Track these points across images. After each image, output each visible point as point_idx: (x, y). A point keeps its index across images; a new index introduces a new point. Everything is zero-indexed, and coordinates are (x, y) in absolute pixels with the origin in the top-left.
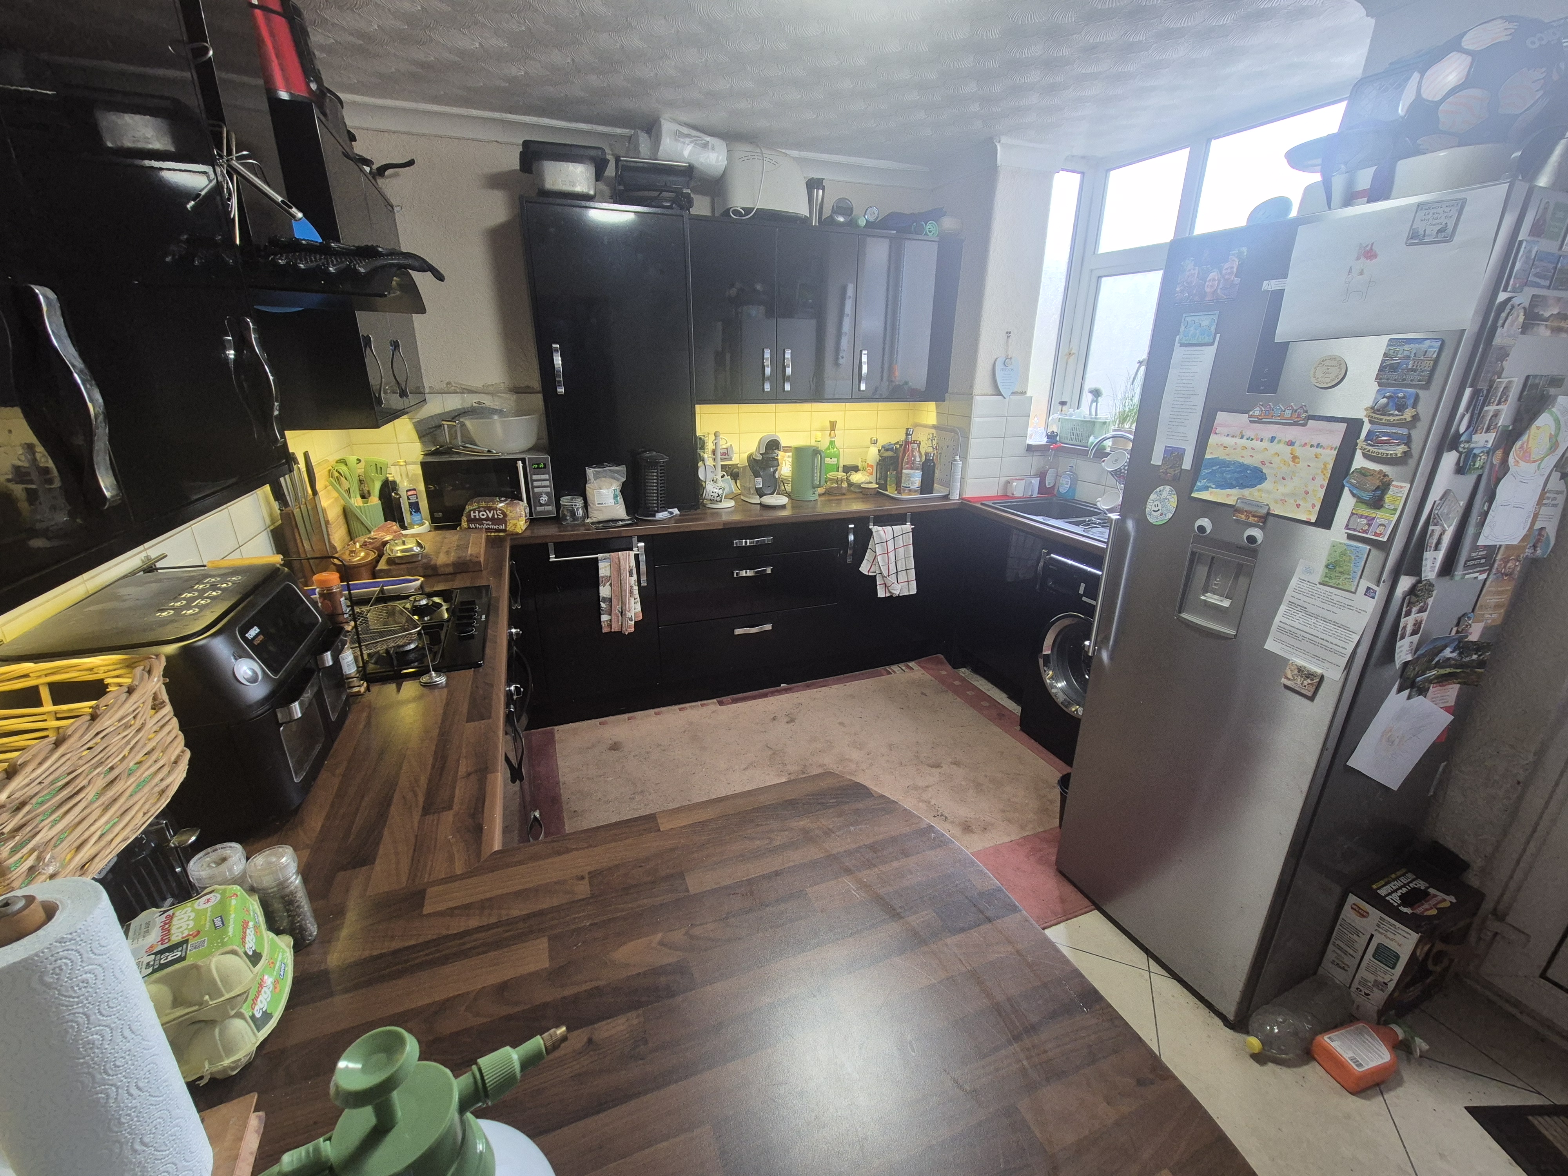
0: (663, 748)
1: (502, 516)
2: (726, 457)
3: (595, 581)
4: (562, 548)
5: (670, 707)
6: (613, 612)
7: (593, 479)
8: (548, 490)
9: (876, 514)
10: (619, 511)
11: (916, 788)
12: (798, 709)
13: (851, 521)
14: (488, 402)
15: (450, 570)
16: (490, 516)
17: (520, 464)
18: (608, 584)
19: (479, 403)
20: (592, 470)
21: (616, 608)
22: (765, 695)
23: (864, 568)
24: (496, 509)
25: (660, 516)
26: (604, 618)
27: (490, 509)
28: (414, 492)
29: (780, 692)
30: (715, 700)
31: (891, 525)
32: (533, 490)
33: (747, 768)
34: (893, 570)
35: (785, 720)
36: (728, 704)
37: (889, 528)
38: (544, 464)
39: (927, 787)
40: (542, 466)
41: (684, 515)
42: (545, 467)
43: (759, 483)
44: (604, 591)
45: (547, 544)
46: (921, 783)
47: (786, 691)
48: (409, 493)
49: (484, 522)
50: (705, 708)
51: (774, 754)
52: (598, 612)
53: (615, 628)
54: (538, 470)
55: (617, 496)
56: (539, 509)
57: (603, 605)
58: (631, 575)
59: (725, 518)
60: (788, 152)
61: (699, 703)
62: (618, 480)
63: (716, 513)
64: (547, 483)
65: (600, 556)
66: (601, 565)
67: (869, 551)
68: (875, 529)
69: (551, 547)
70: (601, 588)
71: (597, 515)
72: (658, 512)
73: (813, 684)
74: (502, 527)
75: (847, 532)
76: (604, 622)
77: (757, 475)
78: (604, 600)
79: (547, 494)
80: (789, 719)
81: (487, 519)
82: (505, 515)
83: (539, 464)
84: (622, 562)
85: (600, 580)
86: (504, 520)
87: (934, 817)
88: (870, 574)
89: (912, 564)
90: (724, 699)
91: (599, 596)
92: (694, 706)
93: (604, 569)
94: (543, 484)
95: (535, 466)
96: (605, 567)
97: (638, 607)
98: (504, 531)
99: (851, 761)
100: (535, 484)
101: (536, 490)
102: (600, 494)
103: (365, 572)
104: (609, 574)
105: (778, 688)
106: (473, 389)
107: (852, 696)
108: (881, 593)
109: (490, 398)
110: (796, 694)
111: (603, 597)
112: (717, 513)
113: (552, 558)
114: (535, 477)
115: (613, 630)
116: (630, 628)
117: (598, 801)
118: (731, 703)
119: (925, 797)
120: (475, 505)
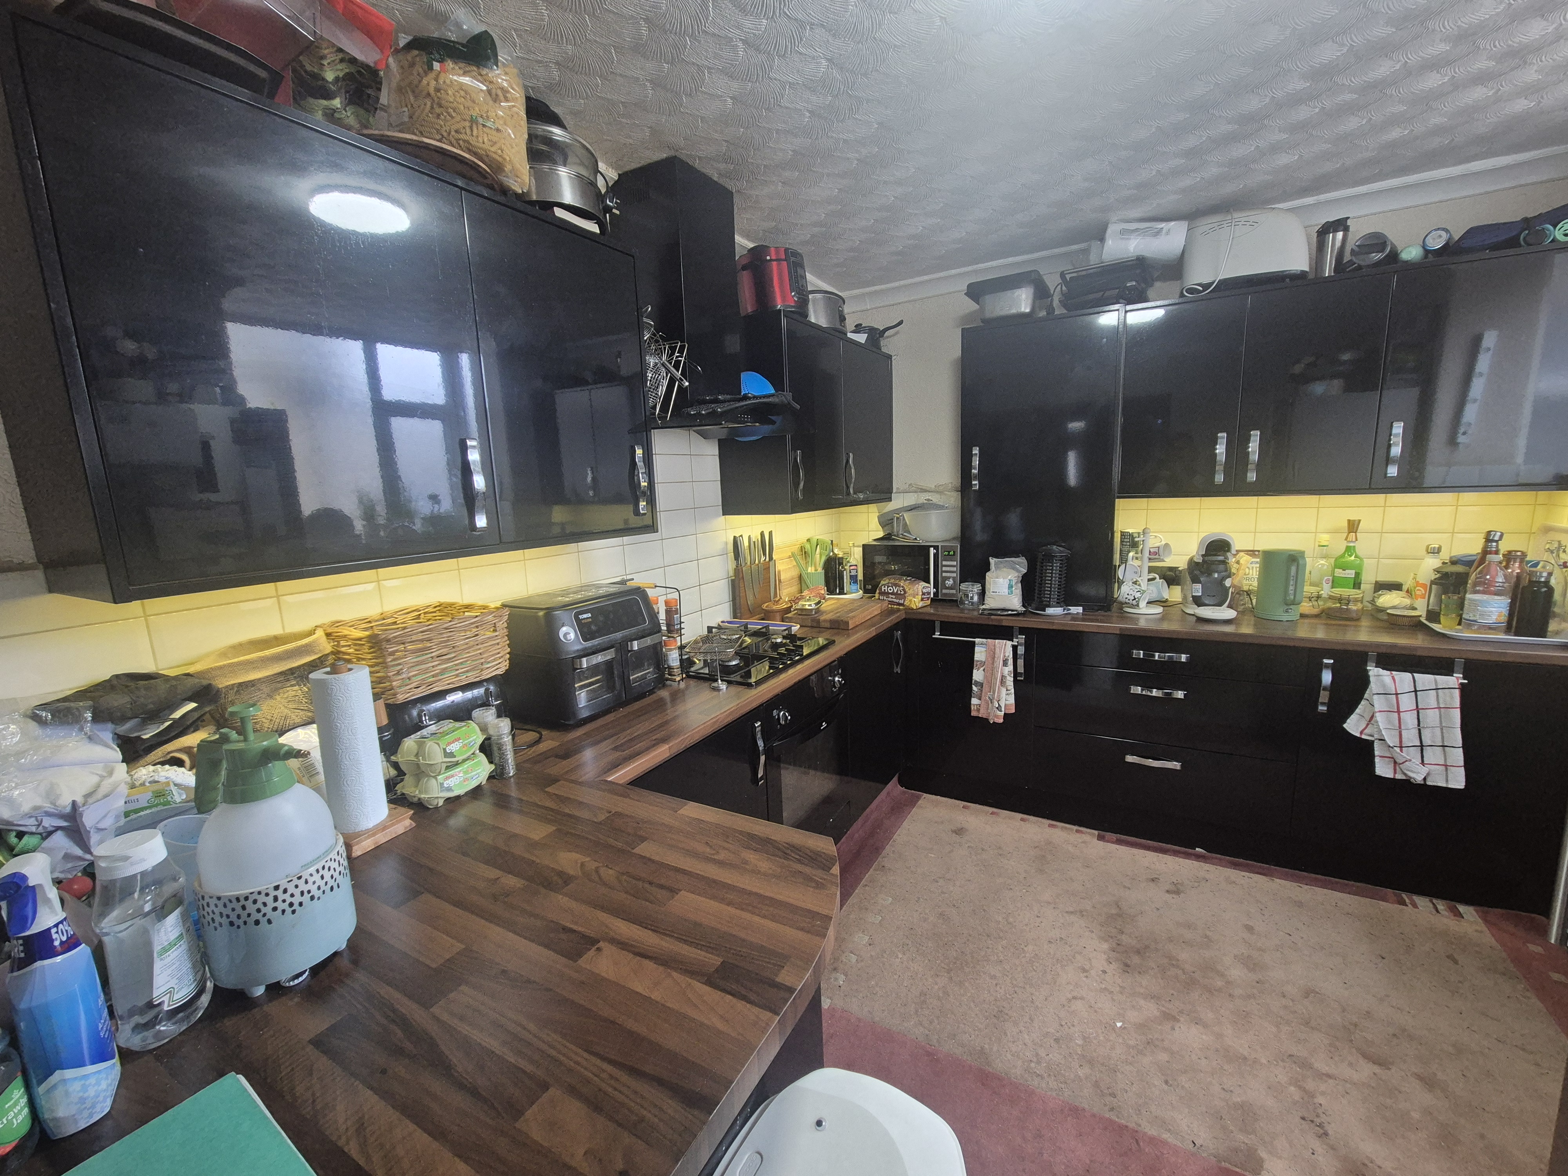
0: (1001, 852)
1: (902, 593)
2: (1157, 556)
3: (969, 664)
4: (948, 627)
5: (1040, 819)
6: (983, 698)
7: (993, 568)
8: (955, 575)
9: (1380, 651)
10: (1015, 602)
11: (1305, 1064)
12: (1196, 884)
13: (1329, 653)
14: (935, 499)
15: (828, 625)
16: (895, 591)
17: (932, 551)
18: (982, 669)
19: (928, 500)
20: (995, 559)
21: (986, 695)
22: (1164, 851)
23: (1353, 725)
24: (899, 586)
25: (1054, 611)
26: (974, 701)
27: (896, 585)
28: (855, 567)
29: (1187, 856)
30: (1096, 832)
31: (1411, 672)
32: (942, 574)
33: (1072, 913)
34: (1410, 737)
35: (1167, 887)
36: (1108, 841)
37: (1408, 676)
38: (954, 552)
39: (1329, 1076)
40: (952, 553)
41: (1086, 615)
42: (954, 555)
43: (1197, 590)
44: (978, 675)
45: (934, 622)
46: (1321, 1064)
47: (1198, 857)
48: (852, 568)
49: (890, 596)
50: (1078, 835)
51: (1120, 915)
52: (969, 694)
53: (982, 714)
54: (949, 557)
55: (1012, 587)
56: (944, 591)
57: (974, 688)
58: (1005, 663)
59: (1142, 624)
60: (1276, 206)
61: (1075, 828)
62: (1018, 571)
63: (1134, 619)
64: (955, 569)
65: (977, 640)
66: (977, 649)
67: (1363, 702)
68: (1373, 671)
69: (937, 625)
70: (975, 671)
71: (991, 603)
72: (1049, 606)
73: (1247, 865)
74: (901, 602)
75: (1320, 667)
76: (974, 705)
77: (1195, 580)
78: (977, 683)
79: (954, 579)
80: (1173, 888)
81: (892, 594)
82: (905, 592)
83: (949, 552)
84: (997, 650)
85: (975, 663)
86: (903, 596)
87: (1303, 1118)
88: (1364, 737)
89: (1456, 737)
90: (1108, 835)
91: (971, 679)
92: (1066, 828)
93: (980, 654)
94: (951, 569)
95: (946, 553)
96: (981, 652)
97: (1011, 700)
98: (902, 605)
99: (1222, 975)
100: (944, 569)
101: (944, 574)
102: (995, 583)
103: (778, 616)
104: (984, 660)
105: (1190, 851)
106: (928, 489)
107: (1300, 904)
108: (1383, 769)
109: (938, 496)
110: (1207, 866)
111: (975, 681)
112: (1131, 618)
113: (937, 635)
114: (944, 563)
115: (980, 716)
116: (998, 717)
117: (907, 868)
118: (1113, 842)
119: (1310, 1085)
120: (887, 581)
